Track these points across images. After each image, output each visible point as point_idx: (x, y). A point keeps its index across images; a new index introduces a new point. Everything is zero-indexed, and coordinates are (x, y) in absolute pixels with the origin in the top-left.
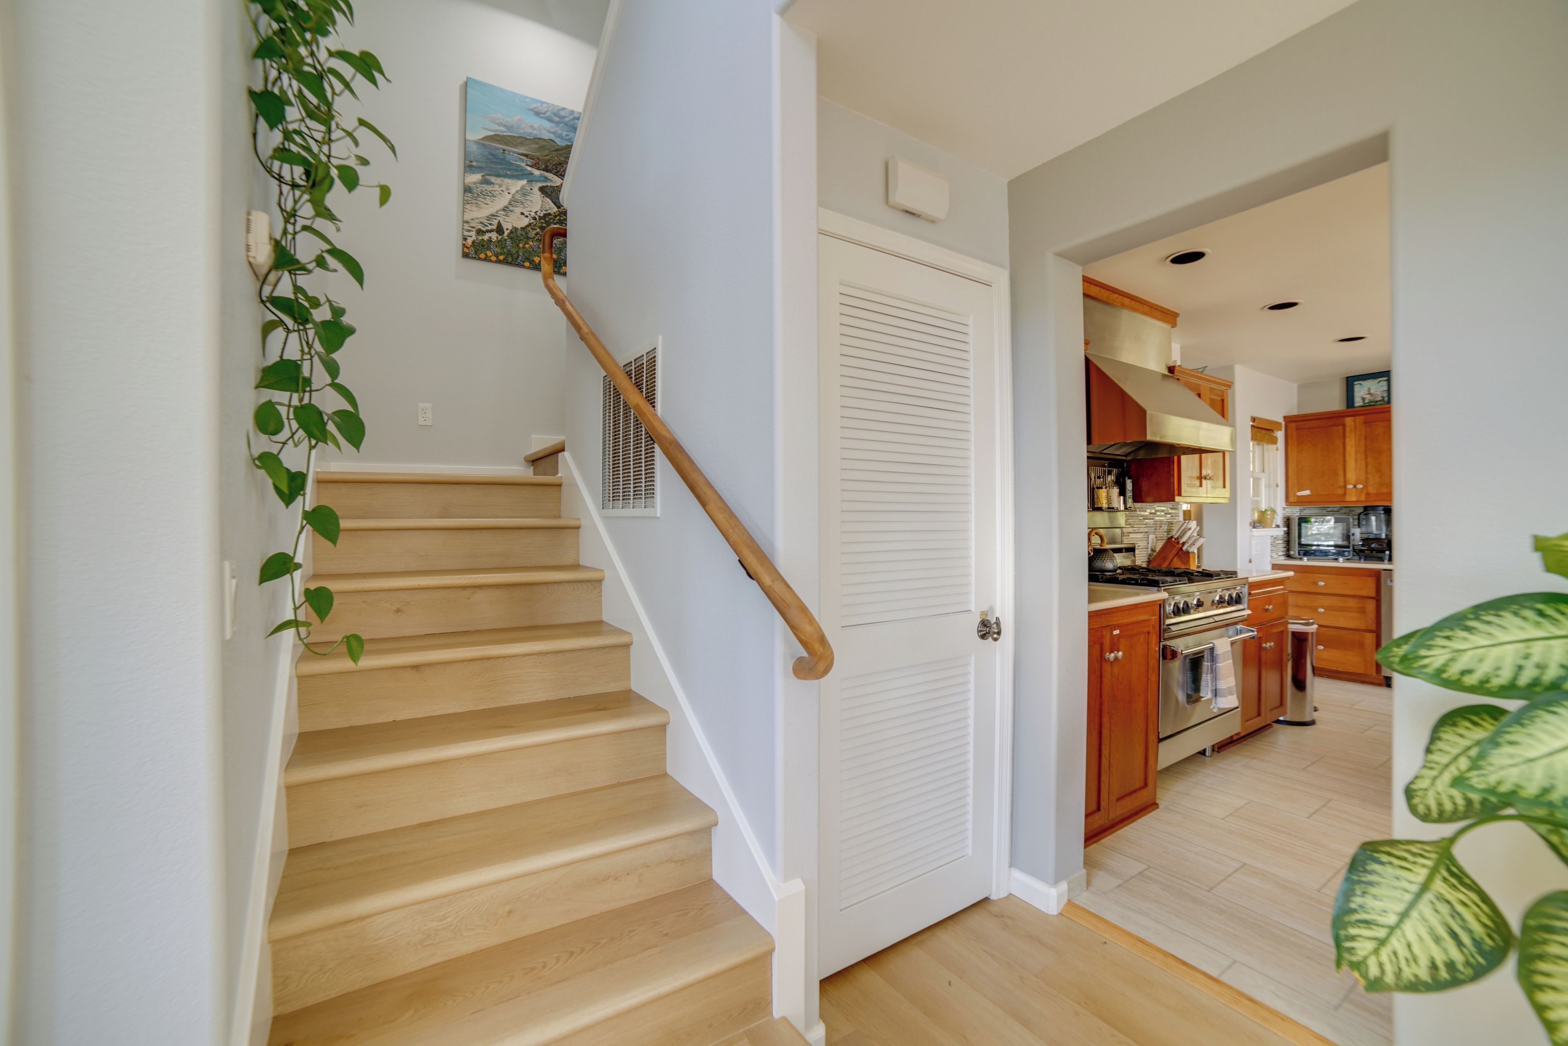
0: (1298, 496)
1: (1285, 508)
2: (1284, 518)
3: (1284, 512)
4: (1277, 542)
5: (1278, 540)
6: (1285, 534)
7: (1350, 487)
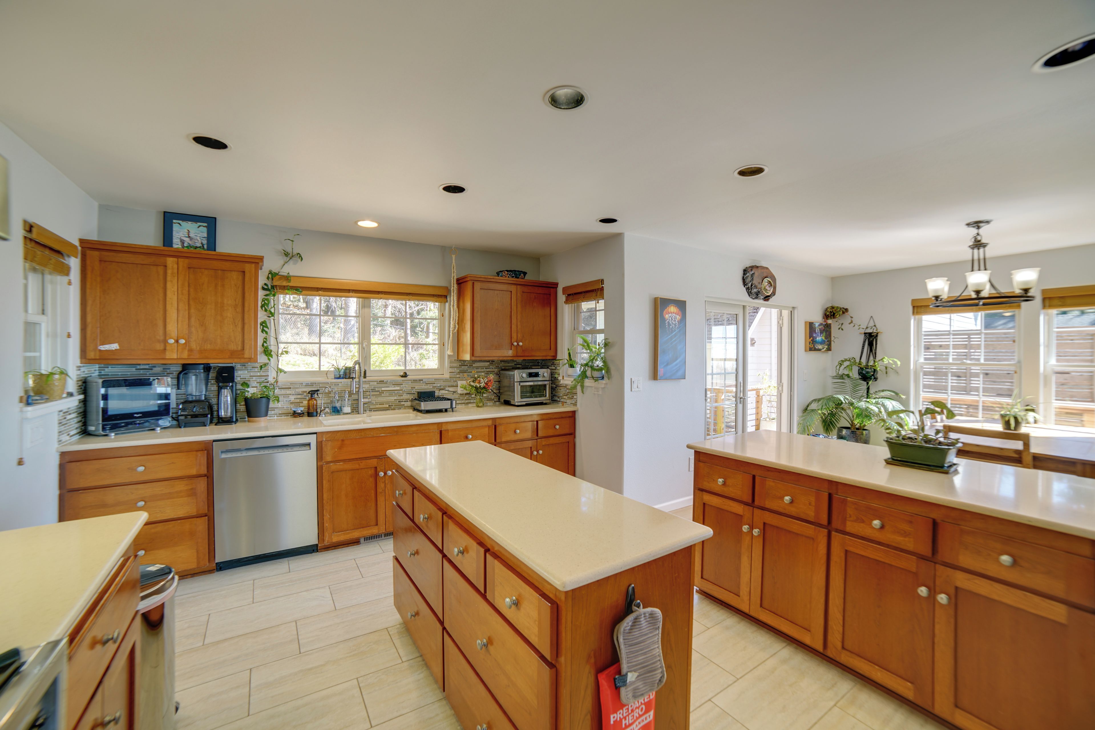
0: (100, 350)
1: (80, 367)
2: (78, 381)
3: (79, 372)
4: (69, 417)
5: (70, 414)
6: (80, 402)
7: (172, 341)
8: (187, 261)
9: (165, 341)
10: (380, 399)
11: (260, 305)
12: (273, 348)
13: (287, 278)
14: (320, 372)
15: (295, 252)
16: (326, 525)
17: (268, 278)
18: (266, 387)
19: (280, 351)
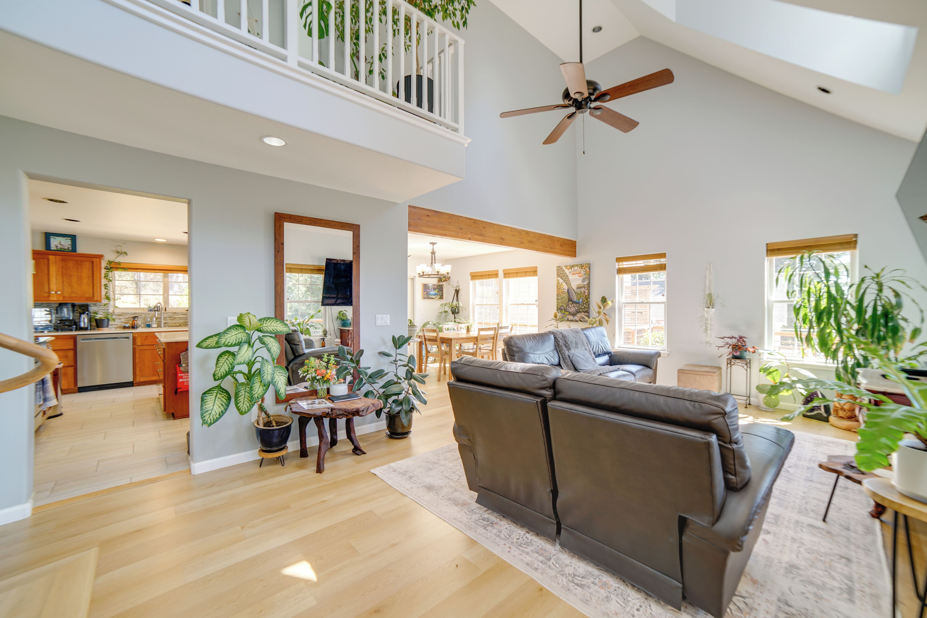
7: (53, 292)
8: (60, 257)
9: (49, 293)
10: (174, 321)
11: (103, 275)
12: (111, 297)
13: (119, 263)
14: (140, 308)
15: (123, 251)
16: (137, 373)
17: (107, 264)
18: (107, 314)
19: (116, 298)
